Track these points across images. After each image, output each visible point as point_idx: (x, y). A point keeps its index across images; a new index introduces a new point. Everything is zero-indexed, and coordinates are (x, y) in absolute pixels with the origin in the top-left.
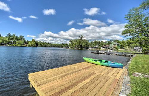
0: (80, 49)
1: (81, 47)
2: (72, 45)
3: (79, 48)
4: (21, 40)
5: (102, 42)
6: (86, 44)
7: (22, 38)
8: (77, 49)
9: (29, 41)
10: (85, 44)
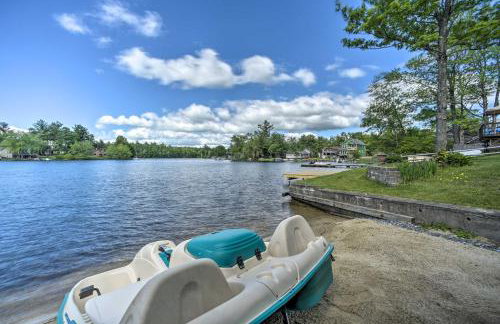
0: (261, 159)
1: (266, 153)
2: (240, 150)
3: (260, 156)
4: (81, 139)
5: (320, 138)
6: (281, 147)
7: (82, 134)
8: (256, 160)
9: (105, 142)
10: (275, 145)
